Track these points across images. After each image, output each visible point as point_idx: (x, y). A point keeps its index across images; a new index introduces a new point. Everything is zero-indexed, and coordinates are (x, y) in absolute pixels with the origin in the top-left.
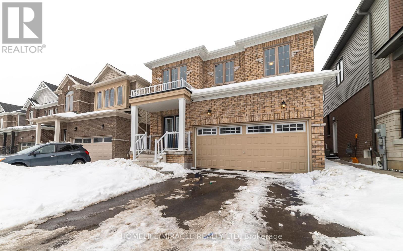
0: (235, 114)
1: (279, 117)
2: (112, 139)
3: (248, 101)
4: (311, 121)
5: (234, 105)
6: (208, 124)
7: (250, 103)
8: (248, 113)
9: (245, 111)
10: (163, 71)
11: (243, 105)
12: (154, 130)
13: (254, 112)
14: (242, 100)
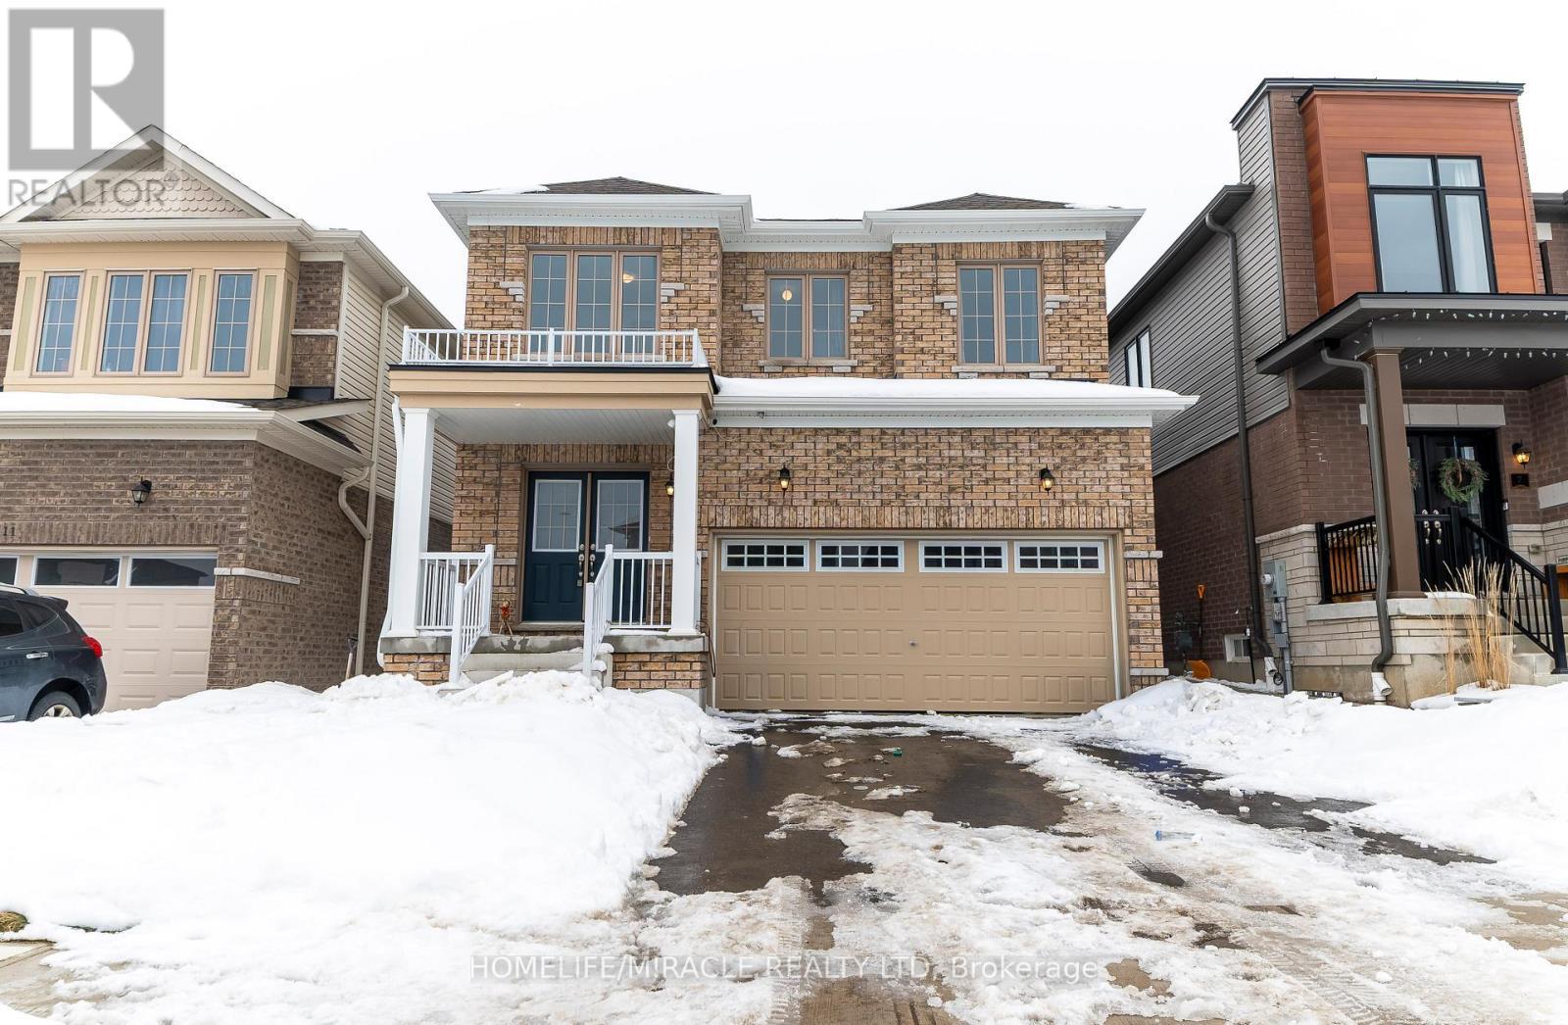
0: (885, 496)
1: (1031, 519)
2: (217, 571)
3: (930, 452)
4: (1123, 540)
5: (882, 459)
6: (778, 525)
7: (938, 460)
8: (933, 496)
9: (923, 487)
10: (529, 249)
11: (915, 465)
12: (477, 534)
13: (952, 496)
14: (910, 445)
